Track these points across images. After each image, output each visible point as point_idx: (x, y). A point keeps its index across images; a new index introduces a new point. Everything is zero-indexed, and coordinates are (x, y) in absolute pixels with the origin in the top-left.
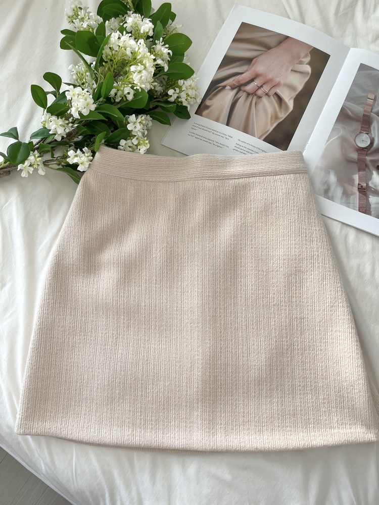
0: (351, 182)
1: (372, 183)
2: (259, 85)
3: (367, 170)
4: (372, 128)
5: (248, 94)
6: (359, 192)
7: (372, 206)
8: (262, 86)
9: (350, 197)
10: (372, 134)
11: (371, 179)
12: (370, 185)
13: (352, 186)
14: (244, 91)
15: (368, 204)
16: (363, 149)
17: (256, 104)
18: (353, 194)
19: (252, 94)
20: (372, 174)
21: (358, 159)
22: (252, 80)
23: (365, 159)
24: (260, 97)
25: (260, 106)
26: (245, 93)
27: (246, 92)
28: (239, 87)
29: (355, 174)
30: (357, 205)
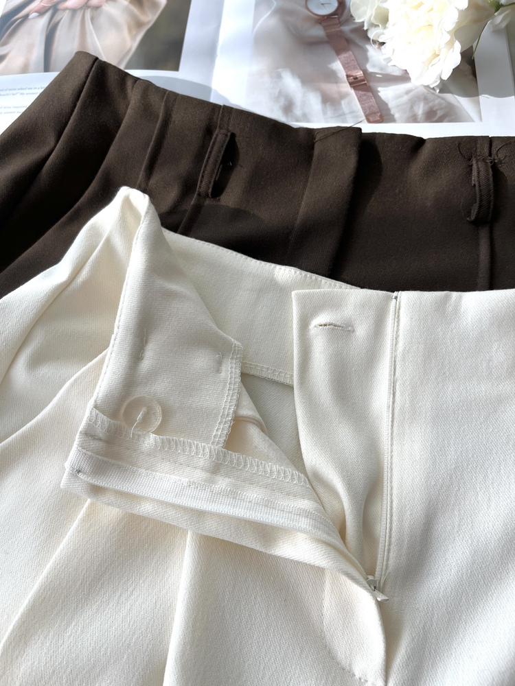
0: (332, 77)
1: (374, 66)
3: (353, 47)
6: (355, 88)
7: (391, 104)
9: (340, 104)
11: (366, 59)
12: (370, 69)
13: (335, 82)
14: (64, 9)
15: (382, 104)
16: (329, 17)
18: (343, 96)
20: (365, 51)
21: (328, 36)
23: (341, 31)
24: (97, 8)
27: (69, 10)
28: (53, 8)
29: (333, 61)
30: (361, 113)
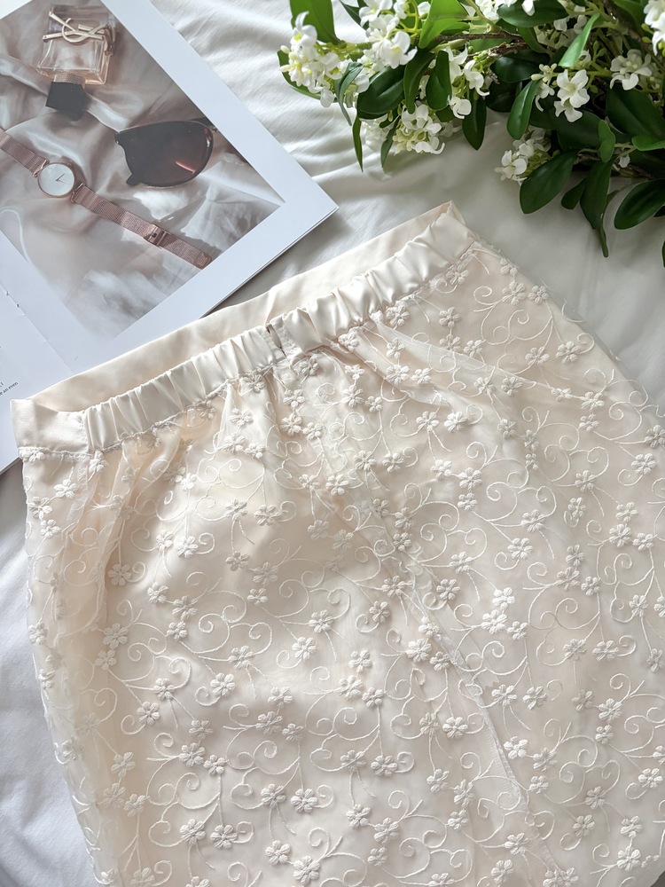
0: (132, 249)
1: (158, 212)
3: (125, 207)
4: (40, 148)
6: (161, 245)
7: (205, 238)
9: (163, 268)
10: (53, 156)
11: (147, 210)
12: (159, 218)
13: (143, 252)
15: (196, 243)
16: (76, 189)
18: (160, 260)
20: (138, 202)
21: (93, 211)
23: (100, 197)
29: (120, 233)
30: (188, 265)
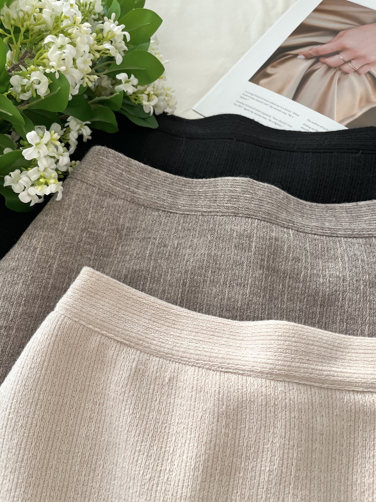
2: (347, 60)
5: (329, 68)
8: (350, 61)
14: (324, 63)
17: (339, 80)
19: (335, 68)
22: (337, 53)
24: (346, 73)
25: (346, 83)
26: (325, 66)
27: (327, 65)
28: (318, 58)
